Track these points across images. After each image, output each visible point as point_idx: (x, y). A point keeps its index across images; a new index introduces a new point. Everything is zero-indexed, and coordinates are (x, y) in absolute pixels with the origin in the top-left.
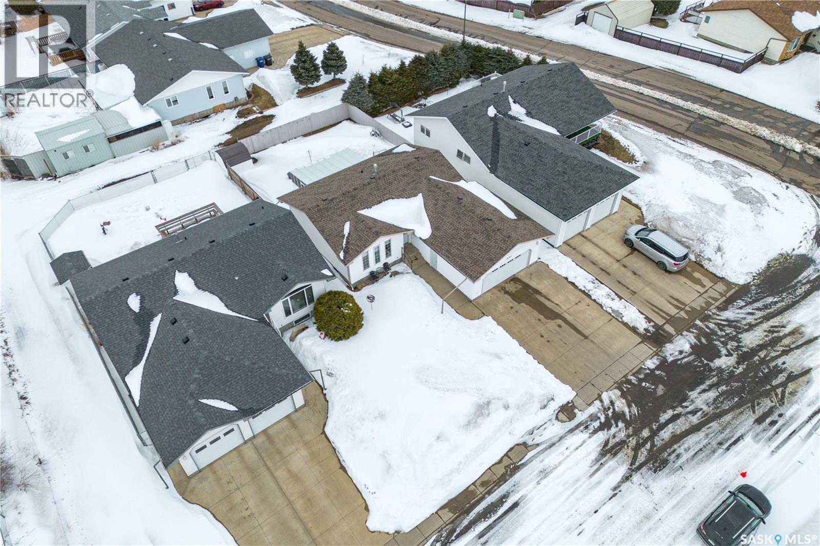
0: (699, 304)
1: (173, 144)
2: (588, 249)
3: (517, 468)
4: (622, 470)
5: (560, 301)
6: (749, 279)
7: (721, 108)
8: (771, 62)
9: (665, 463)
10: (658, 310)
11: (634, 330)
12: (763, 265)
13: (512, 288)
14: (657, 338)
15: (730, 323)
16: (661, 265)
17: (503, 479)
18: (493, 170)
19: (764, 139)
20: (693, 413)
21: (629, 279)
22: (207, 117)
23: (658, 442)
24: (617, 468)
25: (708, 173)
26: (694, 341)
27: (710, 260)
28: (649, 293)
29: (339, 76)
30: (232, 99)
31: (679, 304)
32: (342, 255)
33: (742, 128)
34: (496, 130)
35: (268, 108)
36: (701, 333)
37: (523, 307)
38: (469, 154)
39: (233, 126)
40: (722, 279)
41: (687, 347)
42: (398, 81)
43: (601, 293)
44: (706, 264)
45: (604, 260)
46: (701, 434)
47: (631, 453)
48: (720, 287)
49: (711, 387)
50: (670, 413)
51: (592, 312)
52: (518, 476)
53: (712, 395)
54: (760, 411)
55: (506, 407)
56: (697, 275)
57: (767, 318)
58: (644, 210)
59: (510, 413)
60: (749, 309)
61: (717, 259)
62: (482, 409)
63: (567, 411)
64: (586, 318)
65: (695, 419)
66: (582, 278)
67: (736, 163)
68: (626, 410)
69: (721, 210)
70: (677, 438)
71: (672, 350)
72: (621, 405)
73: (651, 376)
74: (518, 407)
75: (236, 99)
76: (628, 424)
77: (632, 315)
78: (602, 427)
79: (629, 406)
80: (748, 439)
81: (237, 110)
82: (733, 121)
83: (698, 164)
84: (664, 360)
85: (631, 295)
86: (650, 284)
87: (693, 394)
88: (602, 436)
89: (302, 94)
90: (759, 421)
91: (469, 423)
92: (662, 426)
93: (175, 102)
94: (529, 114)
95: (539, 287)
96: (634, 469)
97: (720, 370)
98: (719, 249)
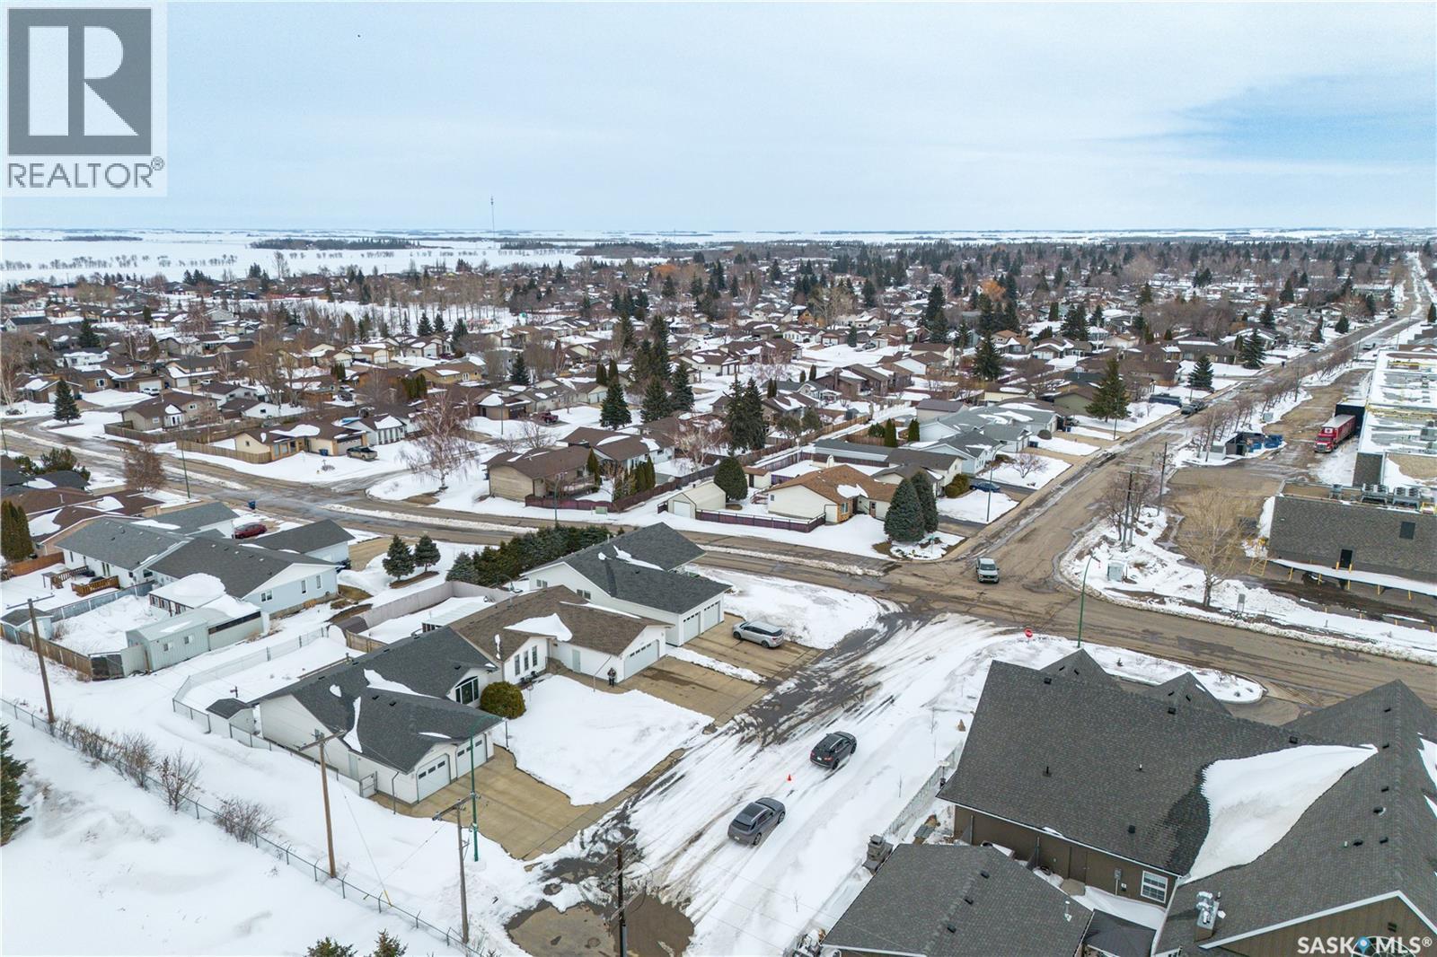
0: (798, 662)
1: (269, 635)
2: (705, 644)
3: (678, 761)
4: (757, 747)
5: (689, 674)
6: (832, 646)
7: (797, 555)
8: (832, 524)
9: (786, 739)
10: (768, 670)
11: (752, 682)
12: (842, 637)
13: (649, 673)
14: (770, 684)
15: (821, 669)
16: (764, 644)
17: (670, 767)
18: (614, 594)
19: (834, 570)
20: (802, 714)
21: (741, 656)
22: (298, 612)
23: (779, 731)
24: (753, 748)
25: (793, 592)
26: (797, 682)
27: (801, 637)
28: (759, 662)
29: (432, 568)
30: (323, 594)
31: (784, 665)
32: (498, 656)
33: (815, 565)
34: (608, 568)
35: (363, 599)
36: (801, 677)
37: (661, 683)
38: (588, 590)
39: (330, 616)
40: (812, 648)
41: (792, 685)
42: (501, 558)
43: (722, 667)
44: (799, 641)
45: (722, 649)
46: (809, 723)
47: (761, 740)
48: (812, 652)
49: (812, 702)
50: (786, 717)
51: (717, 678)
52: (680, 764)
53: (814, 704)
54: (846, 707)
55: (663, 729)
56: (793, 648)
57: (847, 663)
58: (745, 617)
59: (666, 733)
60: (834, 661)
61: (805, 634)
62: (644, 733)
63: (710, 729)
64: (712, 680)
65: (804, 717)
66: (705, 660)
67: (813, 586)
68: (754, 721)
69: (804, 610)
70: (791, 728)
71: (781, 689)
72: (749, 719)
73: (769, 703)
74: (672, 728)
75: (327, 594)
76: (756, 728)
77: (747, 674)
78: (737, 732)
79: (756, 719)
80: (840, 720)
81: (329, 604)
82: (807, 562)
83: (784, 588)
84: (778, 693)
85: (747, 665)
86: (759, 657)
87: (800, 707)
88: (739, 736)
89: (395, 585)
90: (847, 711)
91: (636, 740)
92: (781, 724)
93: (270, 598)
94: (633, 557)
95: (672, 670)
96: (764, 745)
97: (817, 692)
98: (805, 629)
